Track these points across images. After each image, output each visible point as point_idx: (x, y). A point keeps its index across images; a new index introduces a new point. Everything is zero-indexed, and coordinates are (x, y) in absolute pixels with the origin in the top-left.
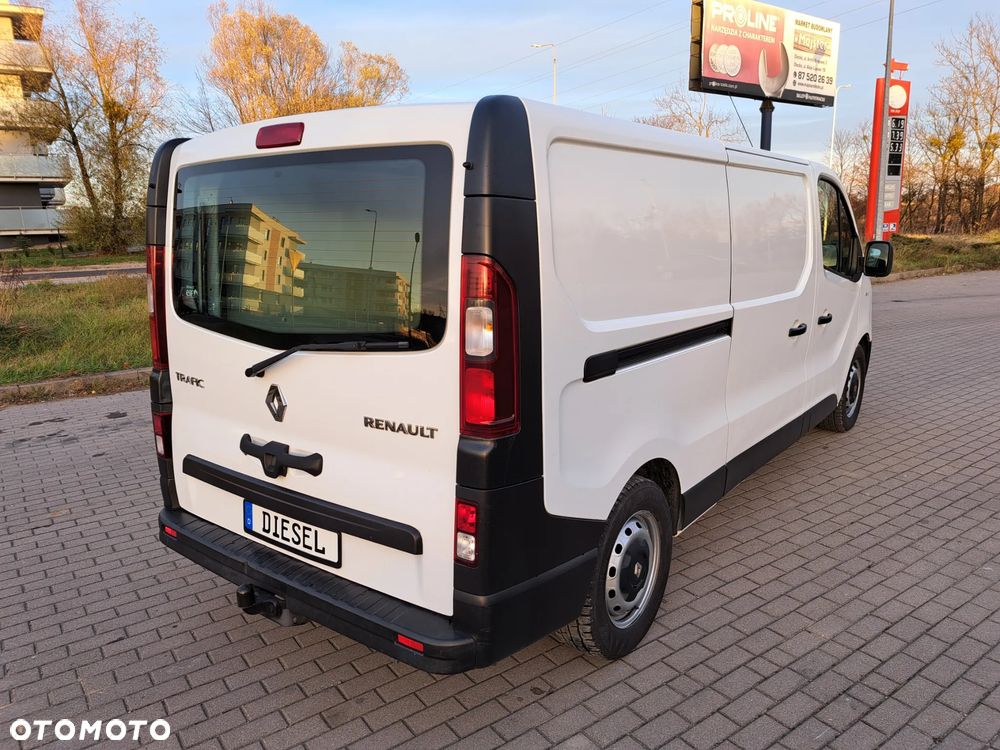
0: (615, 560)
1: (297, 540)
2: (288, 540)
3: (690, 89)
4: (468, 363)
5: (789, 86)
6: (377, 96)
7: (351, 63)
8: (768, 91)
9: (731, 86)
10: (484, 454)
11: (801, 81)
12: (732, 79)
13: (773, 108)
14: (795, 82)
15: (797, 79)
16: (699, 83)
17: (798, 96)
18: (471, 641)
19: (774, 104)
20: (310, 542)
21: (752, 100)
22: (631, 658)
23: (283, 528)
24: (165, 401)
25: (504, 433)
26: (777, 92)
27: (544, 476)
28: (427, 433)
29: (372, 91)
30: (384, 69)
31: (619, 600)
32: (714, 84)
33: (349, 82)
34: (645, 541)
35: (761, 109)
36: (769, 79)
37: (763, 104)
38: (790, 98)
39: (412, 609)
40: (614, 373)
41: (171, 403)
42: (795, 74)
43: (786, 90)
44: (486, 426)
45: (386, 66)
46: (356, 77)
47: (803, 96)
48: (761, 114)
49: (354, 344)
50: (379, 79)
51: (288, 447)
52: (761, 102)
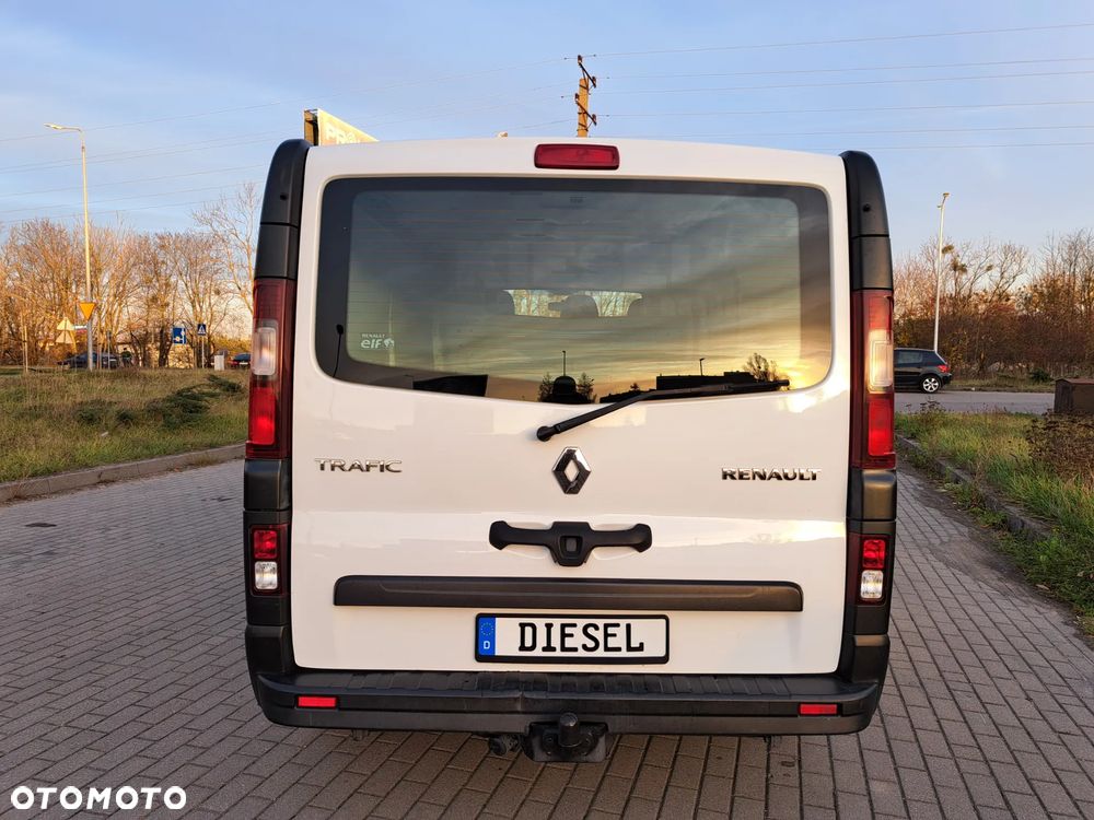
1: (591, 644)
2: (575, 650)
20: (619, 640)
23: (564, 636)
51: (587, 524)
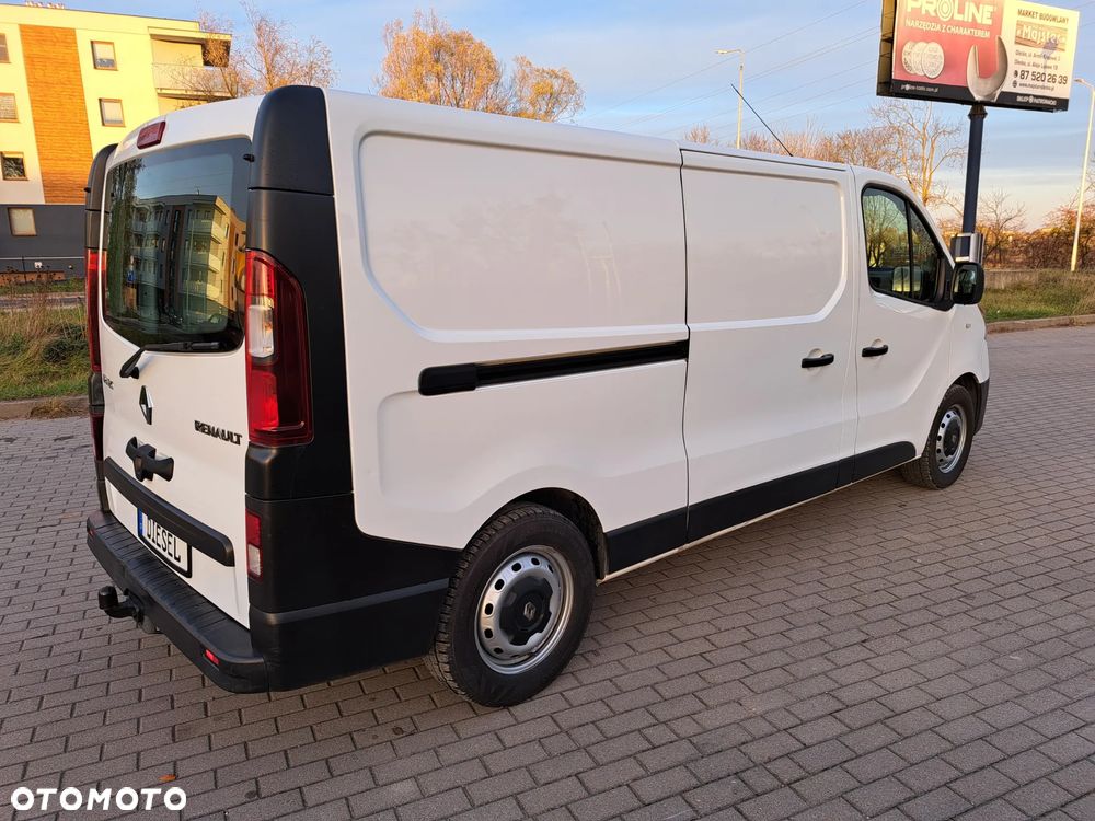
0: (493, 596)
3: (878, 94)
4: (253, 365)
5: (1008, 87)
6: (548, 113)
7: (524, 78)
8: (978, 94)
9: (929, 89)
10: (267, 461)
11: (1023, 81)
12: (931, 82)
13: (985, 114)
14: (1015, 84)
15: (1018, 79)
16: (890, 86)
17: (1019, 99)
18: (262, 660)
19: (987, 109)
21: (959, 105)
22: (519, 710)
24: (98, 403)
25: (292, 442)
26: (991, 95)
27: (354, 492)
28: (235, 438)
29: (544, 108)
30: (557, 84)
31: (502, 641)
32: (908, 87)
33: (521, 99)
34: (545, 581)
35: (970, 116)
36: (981, 81)
37: (972, 109)
38: (1008, 101)
39: (233, 624)
40: (472, 388)
41: (103, 405)
42: (1016, 73)
43: (1003, 93)
44: (270, 433)
45: (560, 81)
46: (528, 93)
47: (1026, 99)
48: (969, 121)
49: (180, 344)
50: (551, 94)
51: (154, 450)
52: (968, 108)
